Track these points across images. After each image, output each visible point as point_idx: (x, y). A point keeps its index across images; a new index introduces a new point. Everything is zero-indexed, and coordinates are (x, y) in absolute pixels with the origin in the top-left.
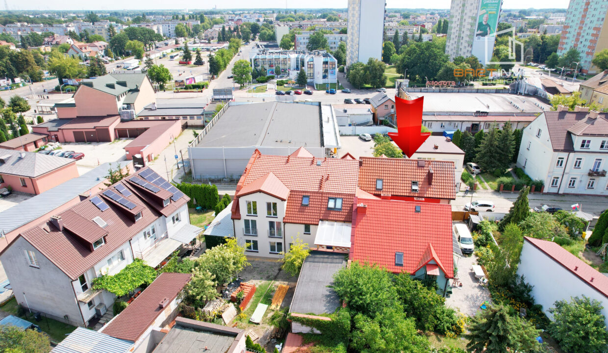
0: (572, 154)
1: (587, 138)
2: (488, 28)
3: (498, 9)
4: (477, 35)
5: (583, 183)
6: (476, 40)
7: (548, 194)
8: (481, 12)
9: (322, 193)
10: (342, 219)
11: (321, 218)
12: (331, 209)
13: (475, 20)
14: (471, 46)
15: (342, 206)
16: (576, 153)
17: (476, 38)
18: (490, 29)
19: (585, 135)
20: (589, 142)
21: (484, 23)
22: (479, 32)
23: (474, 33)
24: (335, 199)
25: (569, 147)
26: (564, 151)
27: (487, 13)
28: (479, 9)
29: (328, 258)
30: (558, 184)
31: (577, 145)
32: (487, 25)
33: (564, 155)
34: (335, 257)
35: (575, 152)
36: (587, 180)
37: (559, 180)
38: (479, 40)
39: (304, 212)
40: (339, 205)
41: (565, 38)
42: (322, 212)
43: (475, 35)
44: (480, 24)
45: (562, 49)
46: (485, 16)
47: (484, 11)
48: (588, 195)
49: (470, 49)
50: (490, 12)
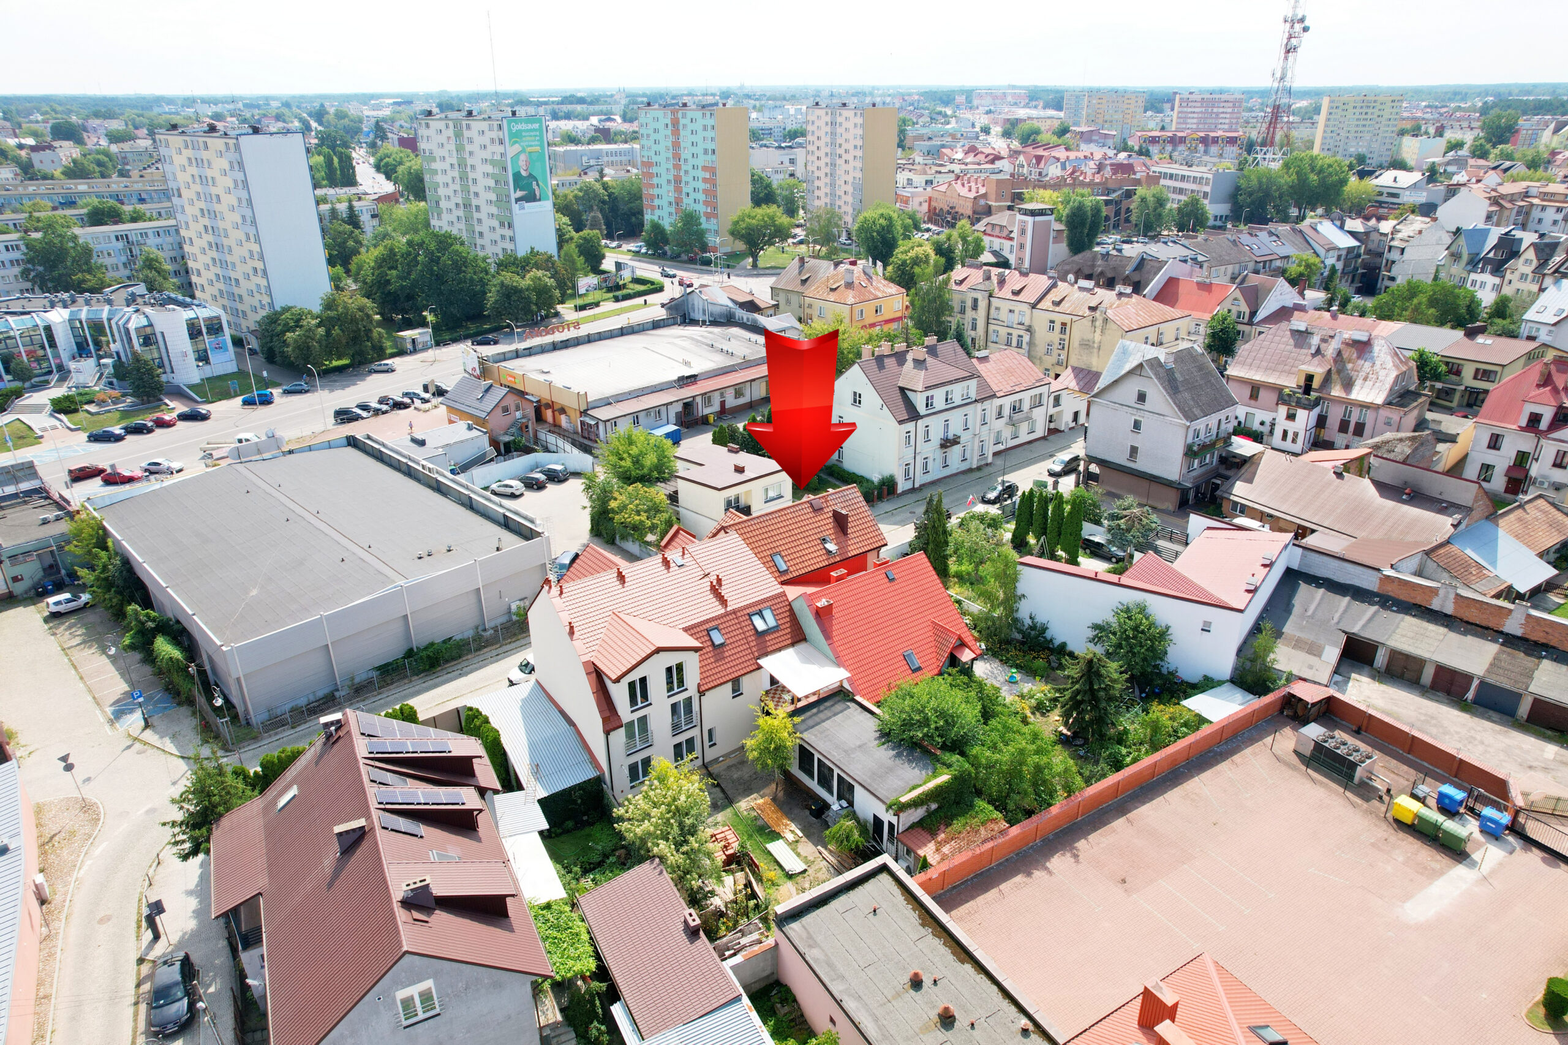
0: (920, 422)
1: (929, 393)
2: (534, 183)
3: (542, 140)
4: (517, 200)
5: (937, 461)
6: (518, 212)
7: (905, 493)
8: (512, 150)
9: (734, 612)
10: (785, 643)
11: (756, 654)
12: (765, 633)
13: (505, 169)
14: (510, 226)
15: (776, 620)
16: (925, 419)
17: (516, 207)
18: (538, 185)
19: (928, 388)
20: (932, 397)
21: (524, 173)
22: (519, 194)
23: (508, 196)
24: (760, 613)
25: (914, 415)
26: (910, 419)
27: (523, 151)
28: (507, 144)
29: (819, 712)
30: (911, 475)
31: (922, 409)
32: (531, 176)
33: (910, 426)
34: (827, 704)
35: (922, 417)
36: (939, 454)
37: (912, 467)
38: (522, 211)
39: (724, 658)
40: (772, 622)
41: (652, 186)
42: (752, 644)
43: (513, 201)
44: (517, 176)
45: (653, 208)
46: (522, 157)
47: (517, 148)
48: (945, 478)
49: (508, 233)
50: (529, 149)
